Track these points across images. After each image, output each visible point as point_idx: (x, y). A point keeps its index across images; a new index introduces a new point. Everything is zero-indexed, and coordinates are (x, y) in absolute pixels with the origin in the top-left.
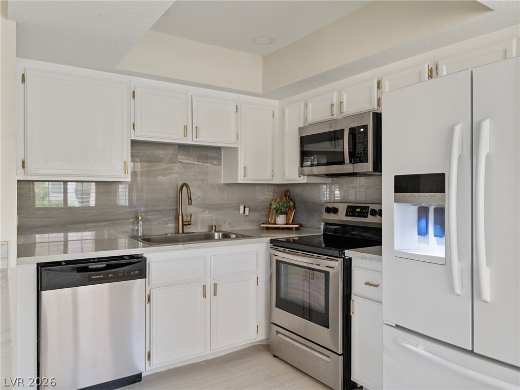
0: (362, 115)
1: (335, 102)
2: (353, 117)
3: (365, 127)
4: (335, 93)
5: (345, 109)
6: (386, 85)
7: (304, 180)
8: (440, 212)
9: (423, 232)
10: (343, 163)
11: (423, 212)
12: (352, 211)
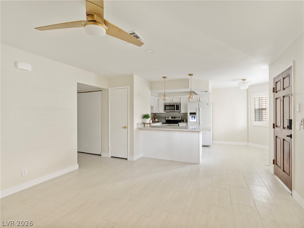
0: (178, 103)
1: (171, 100)
2: (176, 103)
3: (179, 105)
4: (172, 99)
5: (174, 101)
6: (181, 99)
7: (164, 112)
8: (194, 117)
9: (192, 119)
10: (175, 110)
11: (192, 117)
12: (172, 118)
